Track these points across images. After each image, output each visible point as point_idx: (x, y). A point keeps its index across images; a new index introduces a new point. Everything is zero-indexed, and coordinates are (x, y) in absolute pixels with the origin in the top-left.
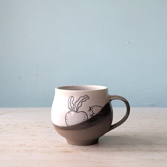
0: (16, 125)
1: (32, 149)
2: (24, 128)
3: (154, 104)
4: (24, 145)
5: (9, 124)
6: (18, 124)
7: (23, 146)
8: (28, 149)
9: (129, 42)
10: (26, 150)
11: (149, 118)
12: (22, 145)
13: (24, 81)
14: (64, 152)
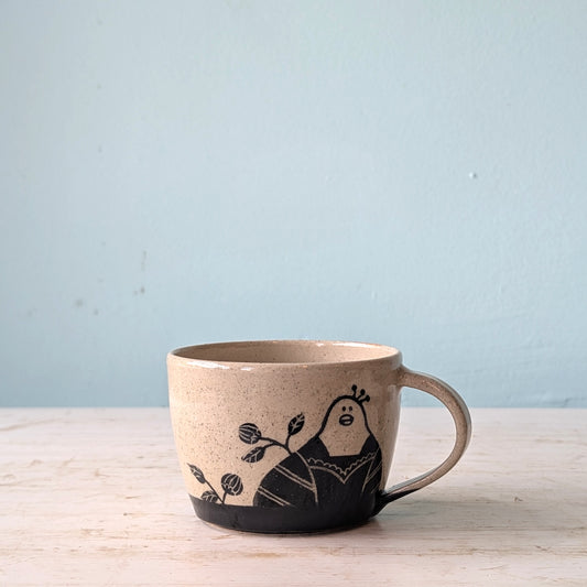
0: (66, 463)
1: (126, 546)
2: (97, 475)
3: (567, 400)
4: (98, 531)
5: (39, 462)
6: (71, 461)
7: (93, 533)
8: (110, 544)
9: (475, 176)
10: (103, 549)
11: (560, 442)
12: (87, 531)
13: (96, 313)
14: (252, 556)
